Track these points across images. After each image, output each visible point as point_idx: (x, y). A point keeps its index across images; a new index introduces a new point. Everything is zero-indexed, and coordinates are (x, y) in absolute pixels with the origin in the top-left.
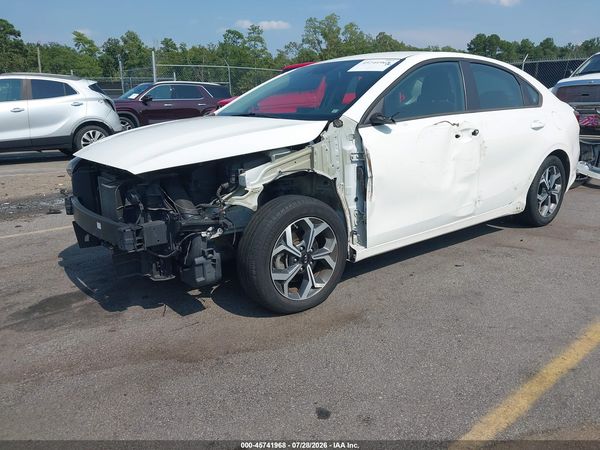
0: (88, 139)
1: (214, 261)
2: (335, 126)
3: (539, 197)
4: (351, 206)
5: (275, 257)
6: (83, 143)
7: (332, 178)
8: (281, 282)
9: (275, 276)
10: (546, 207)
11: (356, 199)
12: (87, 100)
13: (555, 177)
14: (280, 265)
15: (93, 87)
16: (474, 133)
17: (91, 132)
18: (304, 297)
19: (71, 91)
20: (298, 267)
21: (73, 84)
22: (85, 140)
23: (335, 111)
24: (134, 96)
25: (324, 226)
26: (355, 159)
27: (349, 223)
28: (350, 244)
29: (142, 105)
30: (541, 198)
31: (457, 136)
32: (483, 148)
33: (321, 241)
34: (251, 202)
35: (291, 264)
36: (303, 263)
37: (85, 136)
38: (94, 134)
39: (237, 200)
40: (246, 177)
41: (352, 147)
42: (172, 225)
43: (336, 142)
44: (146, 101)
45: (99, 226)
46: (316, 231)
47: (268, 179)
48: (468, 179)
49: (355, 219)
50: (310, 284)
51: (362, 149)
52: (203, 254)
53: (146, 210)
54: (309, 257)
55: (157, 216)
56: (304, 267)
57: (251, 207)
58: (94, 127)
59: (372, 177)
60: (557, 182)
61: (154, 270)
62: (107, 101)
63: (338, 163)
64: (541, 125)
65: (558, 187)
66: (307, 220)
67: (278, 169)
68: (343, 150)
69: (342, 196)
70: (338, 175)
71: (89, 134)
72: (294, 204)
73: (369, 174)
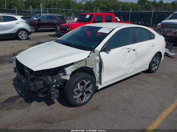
0: (21, 34)
1: (57, 93)
2: (93, 52)
3: (152, 65)
4: (97, 74)
5: (75, 92)
6: (19, 35)
7: (92, 67)
8: (77, 98)
9: (75, 97)
10: (154, 68)
11: (99, 72)
12: (20, 22)
13: (158, 59)
14: (76, 93)
15: (22, 18)
16: (134, 50)
17: (22, 32)
18: (83, 101)
19: (15, 19)
20: (81, 94)
21: (16, 17)
22: (20, 34)
23: (93, 47)
24: (35, 19)
25: (89, 82)
26: (99, 61)
27: (97, 79)
28: (97, 84)
29: (37, 22)
30: (153, 65)
31: (129, 52)
32: (136, 54)
33: (88, 86)
34: (68, 78)
35: (79, 93)
36: (83, 92)
37: (20, 33)
38: (23, 32)
39: (64, 77)
40: (67, 70)
41: (98, 58)
42: (45, 83)
43: (93, 57)
44: (39, 20)
45: (24, 81)
46: (87, 83)
47: (73, 70)
48: (132, 63)
49: (98, 78)
50: (85, 98)
51: (101, 59)
52: (54, 91)
53: (37, 78)
54: (85, 91)
55: (41, 80)
56: (83, 94)
57: (68, 79)
58: (23, 30)
59: (103, 67)
60: (158, 60)
61: (40, 94)
62: (27, 22)
63: (93, 63)
64: (154, 45)
65: (158, 61)
66: (84, 81)
67: (76, 67)
68: (95, 59)
69: (95, 72)
70: (93, 66)
71: (21, 32)
72: (81, 77)
73: (102, 66)
